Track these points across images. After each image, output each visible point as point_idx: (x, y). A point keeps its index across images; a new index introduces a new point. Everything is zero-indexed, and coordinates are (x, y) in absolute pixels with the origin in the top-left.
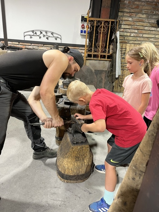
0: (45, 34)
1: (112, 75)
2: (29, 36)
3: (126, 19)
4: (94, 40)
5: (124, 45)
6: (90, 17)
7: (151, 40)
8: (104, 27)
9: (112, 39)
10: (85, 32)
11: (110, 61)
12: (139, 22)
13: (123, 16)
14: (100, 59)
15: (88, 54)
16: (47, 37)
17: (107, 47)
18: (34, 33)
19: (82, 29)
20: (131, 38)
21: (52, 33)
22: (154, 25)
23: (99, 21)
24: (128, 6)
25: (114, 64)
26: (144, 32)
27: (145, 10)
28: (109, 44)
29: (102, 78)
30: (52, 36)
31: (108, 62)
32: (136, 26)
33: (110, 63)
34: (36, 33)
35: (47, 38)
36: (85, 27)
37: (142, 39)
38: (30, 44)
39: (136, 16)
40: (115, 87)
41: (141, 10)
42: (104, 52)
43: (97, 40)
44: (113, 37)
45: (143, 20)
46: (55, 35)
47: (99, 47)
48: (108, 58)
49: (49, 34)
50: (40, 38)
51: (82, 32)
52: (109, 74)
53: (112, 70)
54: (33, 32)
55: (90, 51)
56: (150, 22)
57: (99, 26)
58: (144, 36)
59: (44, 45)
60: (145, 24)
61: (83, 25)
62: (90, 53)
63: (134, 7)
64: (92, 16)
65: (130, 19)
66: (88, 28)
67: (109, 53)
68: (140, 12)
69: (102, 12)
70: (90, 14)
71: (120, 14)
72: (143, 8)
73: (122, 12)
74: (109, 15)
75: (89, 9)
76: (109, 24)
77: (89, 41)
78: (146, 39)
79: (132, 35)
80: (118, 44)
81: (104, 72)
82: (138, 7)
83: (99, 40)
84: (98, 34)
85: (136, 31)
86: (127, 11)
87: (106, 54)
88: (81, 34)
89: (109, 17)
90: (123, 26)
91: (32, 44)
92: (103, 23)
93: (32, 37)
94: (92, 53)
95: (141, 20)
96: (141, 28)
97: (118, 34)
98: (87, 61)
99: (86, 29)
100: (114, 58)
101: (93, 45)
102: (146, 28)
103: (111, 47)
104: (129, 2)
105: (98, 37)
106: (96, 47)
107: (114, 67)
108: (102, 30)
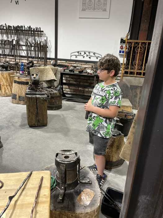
0: (88, 54)
2: (75, 56)
4: (131, 59)
6: (128, 39)
8: (141, 48)
10: (123, 52)
14: (135, 76)
15: (125, 72)
16: (90, 56)
17: (144, 65)
18: (79, 53)
19: (120, 50)
23: (137, 42)
29: (138, 93)
30: (94, 55)
31: (144, 78)
35: (90, 58)
36: (124, 48)
38: (75, 63)
42: (140, 69)
43: (134, 59)
46: (96, 55)
47: (135, 65)
48: (143, 75)
49: (92, 54)
50: (84, 57)
51: (120, 52)
55: (127, 68)
57: (136, 47)
59: (86, 63)
61: (122, 46)
62: (127, 71)
64: (131, 38)
66: (127, 48)
67: (145, 70)
69: (140, 35)
70: (129, 37)
74: (146, 37)
75: (128, 33)
76: (146, 45)
77: (127, 59)
81: (139, 88)
83: (136, 59)
84: (135, 53)
87: (142, 71)
88: (120, 54)
89: (146, 39)
91: (77, 63)
92: (140, 44)
93: (77, 57)
94: (129, 70)
98: (123, 77)
99: (124, 50)
101: (130, 64)
105: (135, 57)
106: (133, 65)
108: (139, 50)
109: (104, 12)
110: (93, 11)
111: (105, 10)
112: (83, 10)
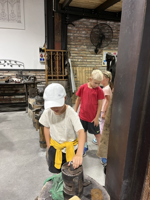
0: (9, 62)
1: (70, 91)
3: (73, 49)
4: (52, 66)
5: (75, 68)
6: (46, 49)
7: (92, 63)
8: (58, 56)
9: (66, 64)
10: (43, 60)
11: (66, 80)
12: (83, 51)
13: (71, 47)
14: (58, 80)
15: (48, 77)
16: (11, 65)
17: (63, 70)
19: (41, 58)
20: (78, 63)
21: (16, 62)
22: (93, 53)
23: (54, 51)
24: (74, 40)
25: (70, 83)
26: (87, 58)
27: (86, 43)
28: (64, 68)
31: (65, 81)
32: (81, 54)
33: (67, 82)
34: (0, 62)
36: (43, 56)
37: (87, 63)
39: (80, 47)
40: (73, 100)
41: (83, 43)
42: (61, 74)
43: (54, 65)
44: (66, 63)
45: (85, 50)
47: (56, 70)
48: (64, 79)
52: (67, 91)
53: (69, 87)
55: (50, 74)
56: (90, 51)
57: (54, 55)
58: (88, 60)
59: (8, 71)
60: (87, 53)
61: (41, 55)
62: (50, 76)
63: (77, 41)
64: (48, 48)
65: (76, 49)
67: (65, 74)
68: (82, 44)
69: (56, 45)
70: (46, 46)
71: (68, 46)
72: (84, 41)
73: (69, 44)
74: (61, 47)
75: (45, 43)
76: (62, 53)
78: (89, 63)
79: (79, 60)
80: (71, 68)
82: (80, 41)
83: (56, 65)
84: (54, 61)
85: (82, 58)
86: (73, 44)
87: (63, 76)
88: (41, 61)
89: (61, 49)
90: (72, 55)
92: (57, 53)
94: (52, 76)
95: (83, 50)
96: (85, 55)
97: (70, 60)
98: (48, 82)
99: (44, 58)
100: (70, 78)
101: (52, 70)
102: (88, 55)
103: (66, 70)
104: (73, 38)
105: (55, 63)
106: (54, 71)
107: (70, 85)
108: (57, 58)
109: (19, 24)
111: (20, 22)
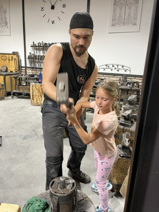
0: (116, 67)
2: (103, 69)
16: (118, 69)
30: (122, 68)
34: (109, 67)
35: (118, 71)
38: (103, 75)
49: (120, 67)
50: (112, 70)
54: (106, 65)
59: (114, 76)
91: (105, 76)
93: (105, 70)
109: (134, 26)
110: (122, 26)
111: (135, 24)
112: (113, 25)
